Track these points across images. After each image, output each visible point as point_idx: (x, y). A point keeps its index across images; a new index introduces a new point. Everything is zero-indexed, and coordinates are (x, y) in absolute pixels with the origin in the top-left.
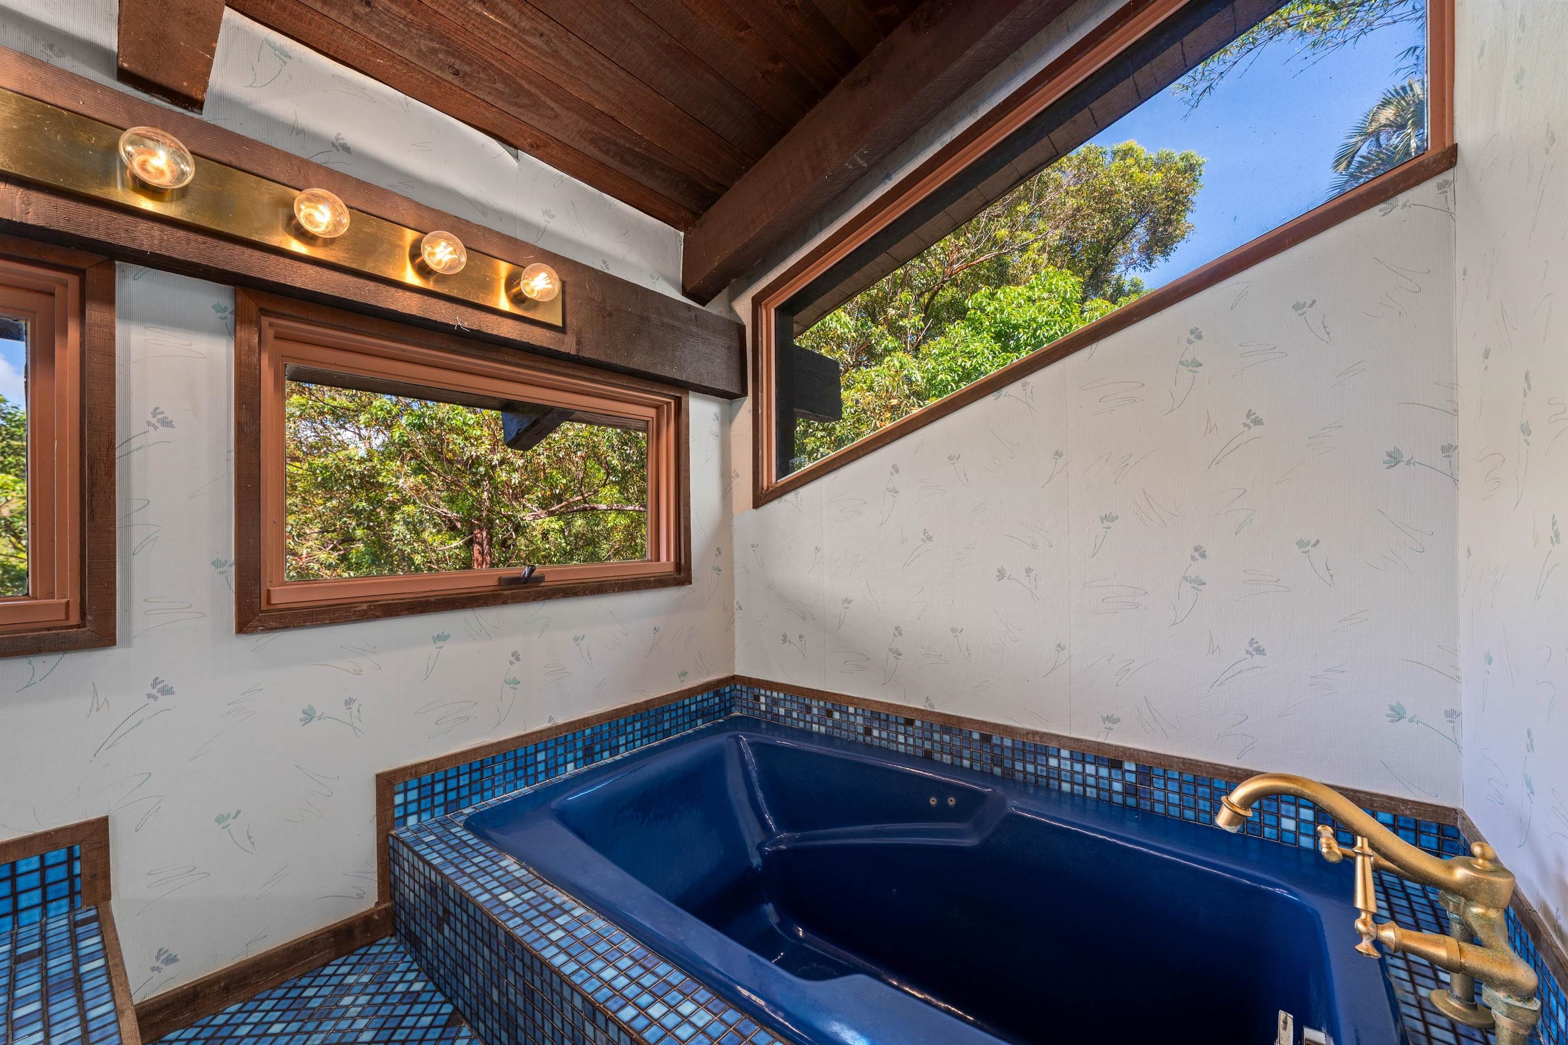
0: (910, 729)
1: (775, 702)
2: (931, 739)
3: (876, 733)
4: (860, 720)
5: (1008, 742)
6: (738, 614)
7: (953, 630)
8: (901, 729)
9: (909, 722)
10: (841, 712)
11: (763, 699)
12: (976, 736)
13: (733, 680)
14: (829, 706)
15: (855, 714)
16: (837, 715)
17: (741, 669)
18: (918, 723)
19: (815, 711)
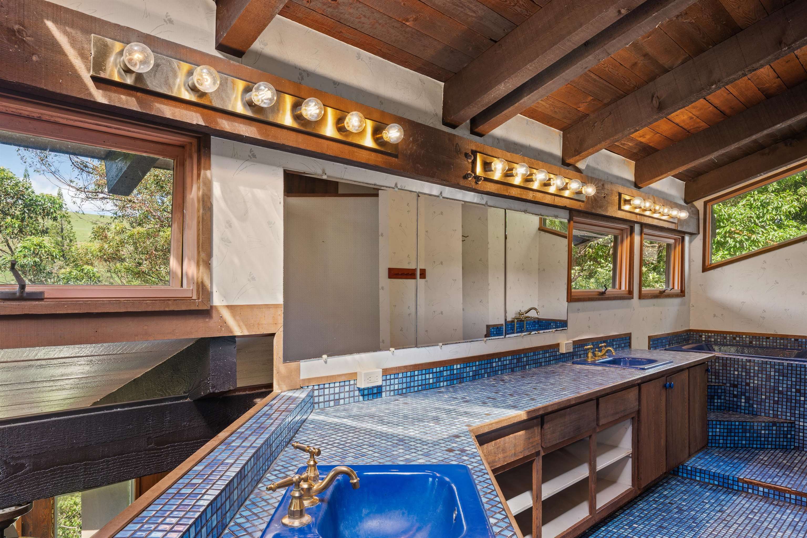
0: (768, 340)
1: (710, 337)
2: (776, 342)
3: (754, 343)
4: (748, 339)
5: (804, 340)
6: (692, 308)
7: (785, 310)
8: (765, 340)
9: (768, 338)
10: (739, 337)
11: (704, 336)
12: (793, 340)
13: (690, 331)
14: (735, 336)
15: (746, 337)
16: (738, 339)
17: (693, 327)
18: (771, 338)
19: (728, 338)
